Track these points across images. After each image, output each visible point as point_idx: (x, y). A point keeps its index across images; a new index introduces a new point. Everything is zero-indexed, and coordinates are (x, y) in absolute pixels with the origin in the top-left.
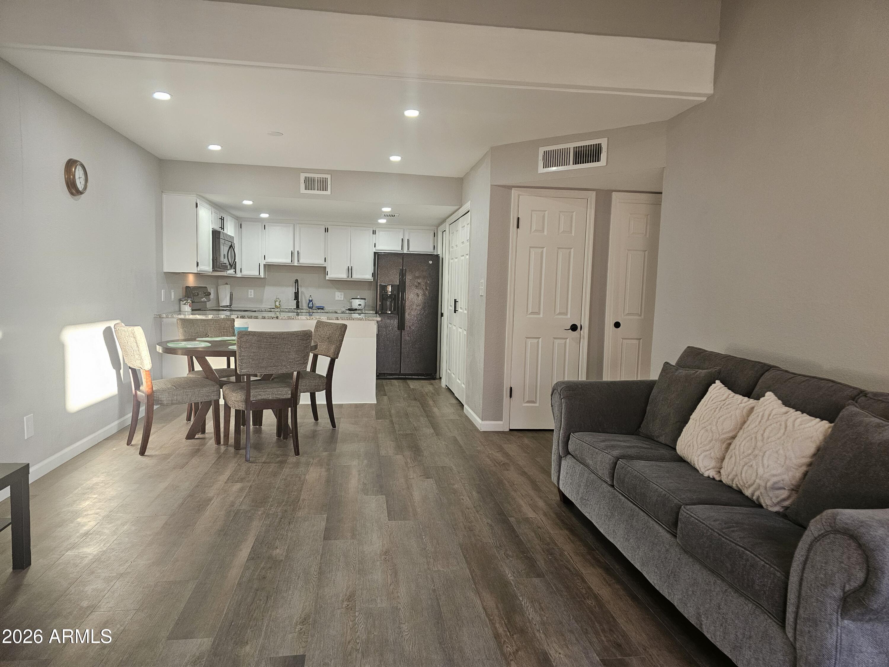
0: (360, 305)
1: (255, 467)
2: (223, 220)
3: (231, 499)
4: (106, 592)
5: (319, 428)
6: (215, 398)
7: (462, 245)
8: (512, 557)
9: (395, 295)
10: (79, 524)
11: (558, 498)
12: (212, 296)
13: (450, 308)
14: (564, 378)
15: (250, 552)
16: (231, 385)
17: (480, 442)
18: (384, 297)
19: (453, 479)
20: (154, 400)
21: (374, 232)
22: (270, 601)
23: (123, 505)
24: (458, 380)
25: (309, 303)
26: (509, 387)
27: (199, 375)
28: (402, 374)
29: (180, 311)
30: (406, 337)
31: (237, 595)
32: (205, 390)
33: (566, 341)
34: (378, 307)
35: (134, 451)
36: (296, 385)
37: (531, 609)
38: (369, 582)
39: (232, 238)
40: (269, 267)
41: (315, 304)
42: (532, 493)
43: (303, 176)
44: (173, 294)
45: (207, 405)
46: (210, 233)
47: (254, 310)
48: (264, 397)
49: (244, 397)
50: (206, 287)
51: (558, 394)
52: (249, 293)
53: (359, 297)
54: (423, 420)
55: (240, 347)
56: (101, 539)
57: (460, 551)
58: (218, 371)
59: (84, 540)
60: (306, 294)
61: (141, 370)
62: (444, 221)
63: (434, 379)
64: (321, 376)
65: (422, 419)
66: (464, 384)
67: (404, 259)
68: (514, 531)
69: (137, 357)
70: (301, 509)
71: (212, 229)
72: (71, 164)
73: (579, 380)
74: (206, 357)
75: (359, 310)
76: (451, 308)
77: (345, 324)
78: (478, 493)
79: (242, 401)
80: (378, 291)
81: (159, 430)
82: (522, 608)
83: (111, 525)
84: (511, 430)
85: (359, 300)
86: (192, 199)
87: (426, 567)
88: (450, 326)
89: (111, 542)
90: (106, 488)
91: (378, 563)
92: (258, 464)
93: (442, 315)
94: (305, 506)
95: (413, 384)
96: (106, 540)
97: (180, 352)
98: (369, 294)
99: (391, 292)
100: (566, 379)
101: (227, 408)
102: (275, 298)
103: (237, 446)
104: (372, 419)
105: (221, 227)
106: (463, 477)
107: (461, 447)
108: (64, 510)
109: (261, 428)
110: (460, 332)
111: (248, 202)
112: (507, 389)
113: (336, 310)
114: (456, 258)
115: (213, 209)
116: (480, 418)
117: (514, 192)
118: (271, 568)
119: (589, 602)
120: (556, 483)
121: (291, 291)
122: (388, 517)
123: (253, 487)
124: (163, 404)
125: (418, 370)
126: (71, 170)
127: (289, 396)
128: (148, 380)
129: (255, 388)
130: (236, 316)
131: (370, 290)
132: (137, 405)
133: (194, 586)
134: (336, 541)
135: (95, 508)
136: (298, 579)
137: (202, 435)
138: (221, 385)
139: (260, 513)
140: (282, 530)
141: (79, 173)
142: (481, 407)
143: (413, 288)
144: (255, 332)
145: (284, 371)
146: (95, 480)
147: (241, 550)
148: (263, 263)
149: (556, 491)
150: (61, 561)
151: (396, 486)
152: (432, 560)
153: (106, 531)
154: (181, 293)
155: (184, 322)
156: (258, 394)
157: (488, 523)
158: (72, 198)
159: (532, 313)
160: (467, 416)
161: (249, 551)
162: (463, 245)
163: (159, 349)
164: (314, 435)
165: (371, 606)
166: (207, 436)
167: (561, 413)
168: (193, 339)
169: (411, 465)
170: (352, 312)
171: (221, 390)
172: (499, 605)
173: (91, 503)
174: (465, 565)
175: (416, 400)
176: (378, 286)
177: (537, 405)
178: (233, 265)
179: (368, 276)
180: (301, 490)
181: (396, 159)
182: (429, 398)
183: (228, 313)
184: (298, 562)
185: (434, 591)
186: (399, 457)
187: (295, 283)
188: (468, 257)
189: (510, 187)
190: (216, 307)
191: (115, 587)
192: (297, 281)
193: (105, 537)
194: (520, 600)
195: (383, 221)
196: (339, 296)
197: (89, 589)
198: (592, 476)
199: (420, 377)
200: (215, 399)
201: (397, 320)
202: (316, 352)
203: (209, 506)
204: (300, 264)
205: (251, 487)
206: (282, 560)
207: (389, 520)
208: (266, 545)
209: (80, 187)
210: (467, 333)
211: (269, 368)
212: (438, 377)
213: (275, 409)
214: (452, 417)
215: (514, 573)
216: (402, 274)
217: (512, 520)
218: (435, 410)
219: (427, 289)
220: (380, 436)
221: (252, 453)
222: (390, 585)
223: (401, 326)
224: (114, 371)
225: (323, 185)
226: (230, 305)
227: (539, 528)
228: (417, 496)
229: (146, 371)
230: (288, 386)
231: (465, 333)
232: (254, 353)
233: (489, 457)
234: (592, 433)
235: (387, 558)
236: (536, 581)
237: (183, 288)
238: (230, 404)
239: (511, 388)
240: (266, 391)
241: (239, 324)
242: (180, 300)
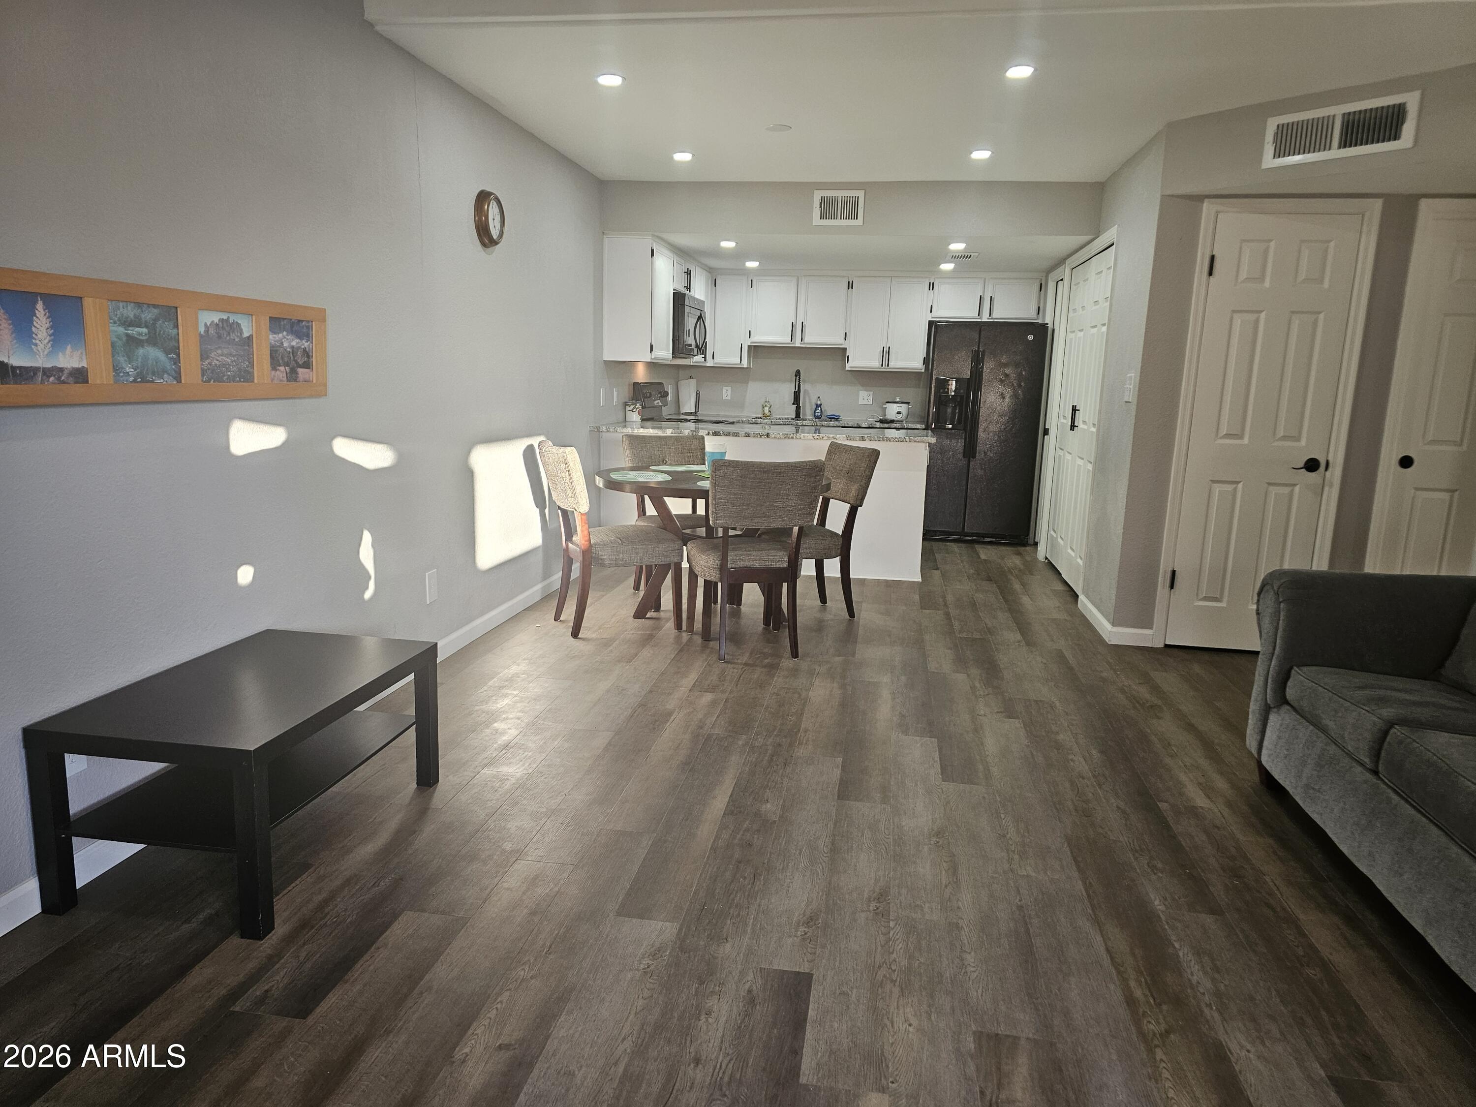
0: (899, 413)
1: (732, 670)
2: (690, 274)
3: (700, 716)
4: (534, 833)
5: (828, 616)
6: (676, 559)
7: (1094, 308)
8: (1162, 873)
9: (962, 397)
10: (497, 730)
11: (1256, 778)
12: (669, 398)
13: (1063, 421)
14: (1282, 564)
15: (729, 802)
16: (699, 541)
17: (1108, 663)
18: (942, 399)
19: (1056, 723)
20: (592, 557)
21: (931, 286)
22: (758, 883)
23: (550, 709)
24: (1070, 551)
25: (816, 410)
26: (1170, 569)
27: (653, 524)
28: (966, 533)
29: (625, 422)
30: (977, 469)
31: (710, 865)
32: (661, 547)
33: (1292, 491)
34: (930, 417)
35: (564, 630)
36: (796, 548)
37: (1196, 967)
38: (911, 876)
39: (703, 302)
40: (756, 350)
41: (825, 410)
42: (1204, 763)
43: (818, 195)
44: (615, 394)
45: (665, 568)
46: (670, 297)
47: (732, 420)
48: (747, 564)
49: (718, 562)
50: (662, 383)
51: (1272, 593)
52: (724, 393)
53: (898, 400)
54: (1003, 617)
55: (714, 485)
56: (525, 755)
57: (1066, 848)
58: (680, 517)
59: (504, 754)
60: (812, 393)
61: (575, 512)
62: (1061, 262)
63: (1025, 544)
64: (833, 534)
65: (1000, 614)
66: (1081, 559)
67: (982, 333)
68: (1168, 827)
69: (569, 492)
70: (802, 744)
71: (674, 290)
72: (483, 198)
73: (1314, 568)
74: (666, 499)
75: (898, 421)
76: (1065, 421)
77: (876, 450)
78: (1102, 752)
79: (715, 568)
80: (933, 389)
81: (596, 601)
82: (1179, 962)
83: (537, 738)
84: (1166, 646)
85: (898, 405)
86: (646, 242)
87: (1006, 866)
88: (1061, 453)
89: (538, 762)
90: (530, 682)
91: (926, 848)
92: (737, 666)
93: (1046, 432)
94: (808, 740)
95: (985, 553)
96: (532, 759)
97: (628, 487)
98: (915, 394)
99: (955, 391)
100: (1286, 566)
101: (693, 576)
102: (763, 401)
103: (706, 635)
104: (915, 608)
105: (687, 287)
106: (1074, 723)
107: (1071, 669)
108: (477, 708)
109: (740, 609)
110: (1079, 465)
111: (728, 245)
112: (1165, 572)
113: (859, 420)
114: (1081, 330)
115: (675, 256)
116: (1108, 620)
117: (1207, 208)
118: (758, 831)
119: (1310, 972)
120: (1254, 751)
121: (788, 390)
122: (942, 775)
123: (729, 700)
124: (605, 564)
125: (996, 528)
126: (483, 207)
127: (785, 565)
128: (584, 529)
129: (734, 550)
130: (707, 431)
131: (919, 388)
132: (569, 562)
133: (650, 843)
134: (857, 802)
135: (516, 710)
136: (800, 853)
137: (656, 613)
138: (685, 541)
139: (740, 743)
140: (774, 774)
141: (493, 211)
142: (1113, 602)
143: (996, 383)
144: (738, 462)
145: (777, 524)
146: (514, 669)
147: (715, 797)
148: (747, 343)
149: (1253, 765)
150: (475, 782)
151: (954, 725)
152: (1016, 857)
153: (530, 744)
154: (626, 392)
155: (634, 440)
156: (741, 558)
157: (1118, 807)
158: (484, 251)
159: (1228, 436)
160: (1083, 616)
161: (727, 800)
162: (1097, 307)
163: (599, 482)
164: (819, 627)
165: (914, 916)
166: (662, 615)
167: (1277, 628)
168: (644, 468)
169: (981, 693)
170: (886, 425)
171: (685, 548)
172: (1137, 951)
173: (510, 703)
174: (1075, 874)
175: (991, 581)
176: (934, 381)
177: (1223, 604)
178: (702, 349)
179: (917, 364)
180: (802, 714)
181: (981, 155)
182: (1013, 578)
183: (692, 425)
184: (799, 828)
185: (1020, 908)
186: (961, 677)
187: (796, 376)
188: (1104, 329)
189: (1200, 198)
190: (675, 414)
191: (546, 828)
192: (798, 373)
193: (530, 754)
194: (1174, 947)
195: (947, 267)
196: (865, 397)
197: (512, 825)
198: (1332, 749)
199: (998, 540)
200: (676, 561)
201: (963, 441)
202: (827, 495)
203: (668, 724)
204: (804, 344)
205: (727, 701)
206: (775, 822)
207: (943, 781)
208: (750, 795)
209: (495, 233)
210: (1094, 469)
211: (756, 520)
212: (1031, 541)
213: (762, 584)
214: (1056, 615)
215: (1166, 899)
216: (977, 361)
217: (1163, 806)
218: (1025, 600)
219: (1020, 386)
220: (927, 637)
221: (727, 648)
222: (946, 886)
223: (970, 450)
224: (537, 511)
225: (851, 209)
226: (696, 412)
227: (1218, 828)
228: (991, 745)
229: (582, 514)
230: (784, 548)
231: (1090, 467)
232: (735, 494)
233: (1122, 691)
234: (1337, 670)
235: (941, 843)
236: (1209, 920)
237: (629, 385)
238: (697, 570)
239: (1174, 573)
240: (750, 555)
241: (711, 445)
242: (626, 404)
